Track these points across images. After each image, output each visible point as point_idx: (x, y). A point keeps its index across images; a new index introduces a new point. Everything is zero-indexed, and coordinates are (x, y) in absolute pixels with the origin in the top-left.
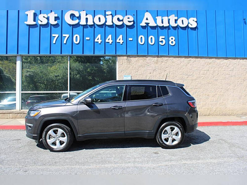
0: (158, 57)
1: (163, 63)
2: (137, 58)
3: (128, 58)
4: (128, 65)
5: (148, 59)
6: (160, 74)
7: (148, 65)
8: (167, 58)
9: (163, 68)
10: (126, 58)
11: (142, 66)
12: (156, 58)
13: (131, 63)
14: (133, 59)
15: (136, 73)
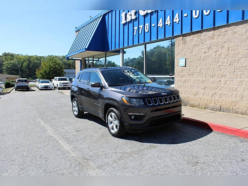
0: (214, 30)
1: (221, 37)
2: (192, 36)
3: (184, 37)
4: (184, 46)
5: (203, 35)
6: (216, 52)
7: (203, 43)
8: (226, 28)
9: (220, 43)
10: (181, 38)
11: (196, 45)
12: (212, 32)
13: (186, 43)
14: (188, 38)
15: (191, 55)
